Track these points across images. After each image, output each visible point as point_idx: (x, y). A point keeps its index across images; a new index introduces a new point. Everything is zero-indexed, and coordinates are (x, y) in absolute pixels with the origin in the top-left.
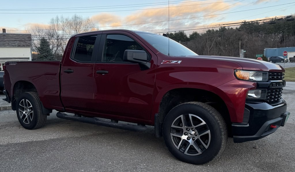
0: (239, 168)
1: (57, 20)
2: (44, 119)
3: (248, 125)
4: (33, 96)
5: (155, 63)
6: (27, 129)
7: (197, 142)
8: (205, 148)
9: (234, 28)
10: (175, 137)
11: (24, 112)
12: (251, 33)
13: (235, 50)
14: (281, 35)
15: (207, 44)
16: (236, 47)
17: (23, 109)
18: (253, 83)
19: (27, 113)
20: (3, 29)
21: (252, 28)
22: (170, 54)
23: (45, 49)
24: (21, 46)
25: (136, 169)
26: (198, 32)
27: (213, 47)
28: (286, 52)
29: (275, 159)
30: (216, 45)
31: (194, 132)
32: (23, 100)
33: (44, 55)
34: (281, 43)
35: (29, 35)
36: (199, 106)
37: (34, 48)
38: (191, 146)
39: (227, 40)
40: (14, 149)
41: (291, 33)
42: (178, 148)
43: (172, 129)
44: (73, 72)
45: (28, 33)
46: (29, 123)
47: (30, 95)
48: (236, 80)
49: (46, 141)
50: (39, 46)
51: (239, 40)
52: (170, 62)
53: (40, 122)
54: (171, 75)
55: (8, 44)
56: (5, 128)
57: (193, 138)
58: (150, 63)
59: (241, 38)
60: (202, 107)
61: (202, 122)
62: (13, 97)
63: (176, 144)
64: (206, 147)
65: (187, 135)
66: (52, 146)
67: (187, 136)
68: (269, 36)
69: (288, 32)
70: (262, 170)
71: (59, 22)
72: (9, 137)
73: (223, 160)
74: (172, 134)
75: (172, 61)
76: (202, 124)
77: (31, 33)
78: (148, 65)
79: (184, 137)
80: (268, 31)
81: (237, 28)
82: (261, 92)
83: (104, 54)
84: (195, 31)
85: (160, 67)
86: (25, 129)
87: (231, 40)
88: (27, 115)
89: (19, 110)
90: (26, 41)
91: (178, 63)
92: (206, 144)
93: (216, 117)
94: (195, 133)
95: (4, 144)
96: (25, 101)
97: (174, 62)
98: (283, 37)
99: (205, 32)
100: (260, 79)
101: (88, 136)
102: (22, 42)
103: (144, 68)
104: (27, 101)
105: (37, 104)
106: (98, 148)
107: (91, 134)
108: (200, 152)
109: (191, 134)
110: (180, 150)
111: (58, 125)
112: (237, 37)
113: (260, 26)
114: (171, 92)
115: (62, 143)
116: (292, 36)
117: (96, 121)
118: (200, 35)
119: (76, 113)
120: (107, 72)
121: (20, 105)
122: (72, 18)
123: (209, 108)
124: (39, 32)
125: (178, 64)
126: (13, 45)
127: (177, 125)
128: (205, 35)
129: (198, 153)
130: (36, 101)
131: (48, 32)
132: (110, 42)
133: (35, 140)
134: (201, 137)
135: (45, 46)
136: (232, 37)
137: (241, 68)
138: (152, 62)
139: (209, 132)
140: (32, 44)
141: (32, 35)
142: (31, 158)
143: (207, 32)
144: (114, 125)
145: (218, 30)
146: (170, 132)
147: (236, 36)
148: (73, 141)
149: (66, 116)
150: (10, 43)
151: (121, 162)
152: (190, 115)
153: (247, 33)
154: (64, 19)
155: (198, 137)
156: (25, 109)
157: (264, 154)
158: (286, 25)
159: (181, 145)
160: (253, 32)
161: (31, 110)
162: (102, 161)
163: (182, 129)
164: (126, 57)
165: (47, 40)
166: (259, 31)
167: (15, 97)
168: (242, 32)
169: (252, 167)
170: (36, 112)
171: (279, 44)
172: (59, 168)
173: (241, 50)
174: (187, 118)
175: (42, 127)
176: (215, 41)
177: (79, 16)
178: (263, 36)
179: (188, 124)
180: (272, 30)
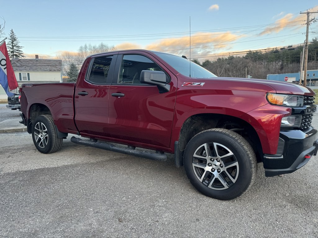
0: (270, 204)
1: (86, 47)
2: (59, 143)
3: (282, 157)
4: (48, 119)
5: (175, 86)
6: (43, 153)
7: (223, 175)
8: (232, 182)
9: (241, 56)
10: (197, 167)
11: (40, 136)
12: (256, 61)
13: (242, 76)
14: (281, 63)
15: (218, 70)
16: (242, 73)
17: (39, 133)
18: (286, 108)
19: (43, 137)
20: (36, 55)
21: (256, 56)
22: (191, 76)
23: (74, 73)
24: (52, 70)
25: (154, 208)
26: (210, 60)
27: (223, 73)
28: (287, 78)
29: (306, 191)
30: (226, 72)
31: (219, 162)
32: (39, 123)
33: (73, 79)
34: (281, 70)
35: (59, 61)
36: (225, 134)
37: (64, 72)
38: (216, 178)
39: (235, 67)
40: (21, 179)
41: (289, 61)
42: (201, 180)
43: (194, 159)
44: (87, 95)
45: (59, 59)
46: (44, 147)
47: (45, 118)
48: (269, 105)
49: (59, 167)
50: (69, 71)
51: (245, 67)
52: (192, 84)
53: (55, 146)
54: (193, 98)
55: (41, 68)
56: (20, 152)
57: (218, 170)
58: (170, 86)
59: (247, 65)
60: (228, 135)
61: (229, 152)
62: (29, 120)
63: (199, 176)
64: (234, 181)
65: (211, 166)
66: (64, 174)
67: (211, 168)
68: (271, 64)
69: (287, 61)
70: (296, 207)
71: (87, 50)
72: (21, 163)
73: (250, 193)
74: (194, 165)
75: (194, 83)
76: (228, 155)
77: (62, 59)
78: (168, 87)
79: (208, 169)
80: (270, 60)
81: (243, 57)
82: (296, 119)
83: (121, 76)
84: (207, 59)
85: (179, 90)
86: (40, 153)
87: (238, 67)
88: (43, 139)
89: (35, 133)
90: (56, 66)
91: (201, 85)
92: (234, 178)
93: (245, 147)
94: (221, 164)
95: (13, 172)
96: (40, 124)
97: (196, 84)
98: (282, 65)
99: (216, 60)
100: (294, 104)
101: (105, 161)
102: (53, 67)
103: (163, 90)
104: (43, 125)
105: (52, 127)
106: (113, 177)
107: (108, 159)
108: (226, 186)
109: (215, 165)
110: (204, 183)
111: (76, 149)
112: (243, 65)
113: (263, 55)
114: (193, 117)
115: (75, 171)
116: (290, 63)
117: (111, 147)
118: (211, 62)
119: (92, 138)
120: (123, 95)
121: (35, 128)
122: (99, 46)
123: (236, 137)
124: (69, 58)
125: (201, 87)
126: (45, 70)
127: (199, 154)
128: (216, 62)
129: (224, 187)
130: (51, 124)
131: (77, 59)
132: (130, 63)
133: (47, 167)
134: (228, 170)
135: (74, 71)
136: (239, 65)
137: (275, 92)
138: (171, 84)
139: (236, 164)
140: (62, 69)
141: (62, 61)
142: (37, 191)
143: (218, 60)
144: (131, 152)
145: (227, 58)
146: (192, 163)
147: (243, 63)
148: (87, 169)
149: (80, 141)
150: (42, 68)
151: (137, 196)
152: (215, 144)
153: (252, 61)
154: (91, 47)
155: (224, 169)
156: (41, 132)
157: (292, 184)
158: (285, 55)
159: (204, 178)
160: (257, 60)
161: (46, 134)
162: (115, 196)
163: (206, 159)
164: (143, 78)
165: (76, 65)
166: (262, 60)
167: (31, 120)
168: (248, 61)
169: (284, 203)
170: (51, 137)
171: (280, 71)
172: (64, 206)
173: (248, 76)
174: (211, 147)
175: (58, 151)
176: (225, 68)
177: (105, 45)
178: (266, 63)
179: (213, 154)
180: (273, 59)
